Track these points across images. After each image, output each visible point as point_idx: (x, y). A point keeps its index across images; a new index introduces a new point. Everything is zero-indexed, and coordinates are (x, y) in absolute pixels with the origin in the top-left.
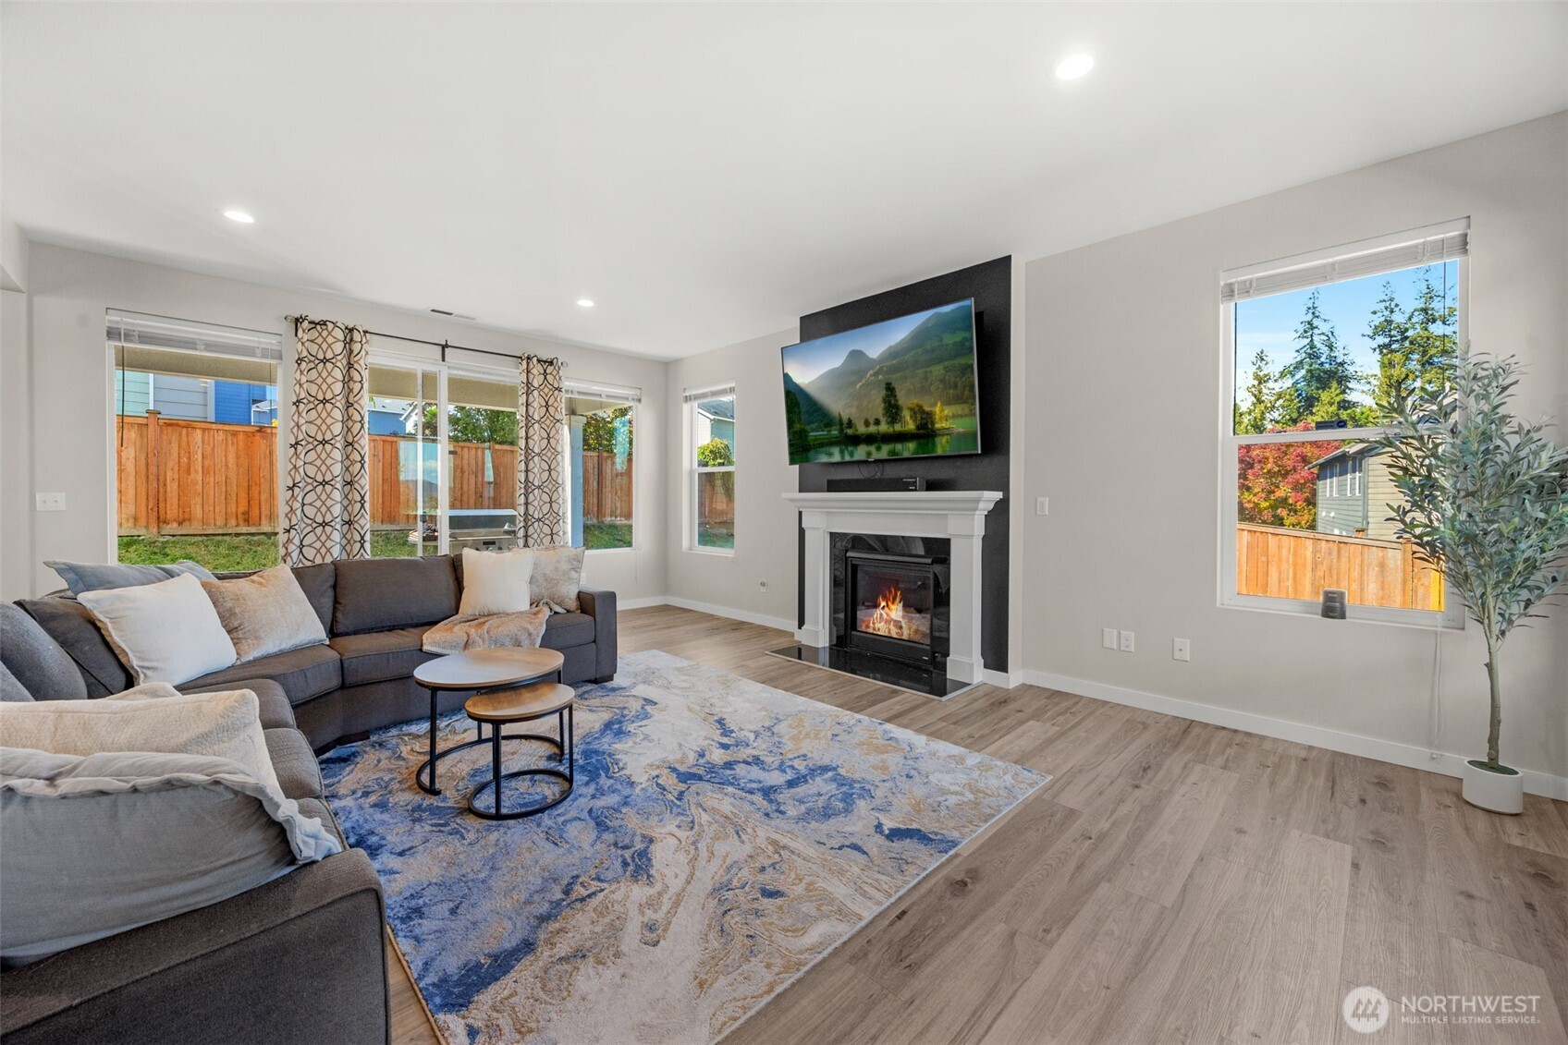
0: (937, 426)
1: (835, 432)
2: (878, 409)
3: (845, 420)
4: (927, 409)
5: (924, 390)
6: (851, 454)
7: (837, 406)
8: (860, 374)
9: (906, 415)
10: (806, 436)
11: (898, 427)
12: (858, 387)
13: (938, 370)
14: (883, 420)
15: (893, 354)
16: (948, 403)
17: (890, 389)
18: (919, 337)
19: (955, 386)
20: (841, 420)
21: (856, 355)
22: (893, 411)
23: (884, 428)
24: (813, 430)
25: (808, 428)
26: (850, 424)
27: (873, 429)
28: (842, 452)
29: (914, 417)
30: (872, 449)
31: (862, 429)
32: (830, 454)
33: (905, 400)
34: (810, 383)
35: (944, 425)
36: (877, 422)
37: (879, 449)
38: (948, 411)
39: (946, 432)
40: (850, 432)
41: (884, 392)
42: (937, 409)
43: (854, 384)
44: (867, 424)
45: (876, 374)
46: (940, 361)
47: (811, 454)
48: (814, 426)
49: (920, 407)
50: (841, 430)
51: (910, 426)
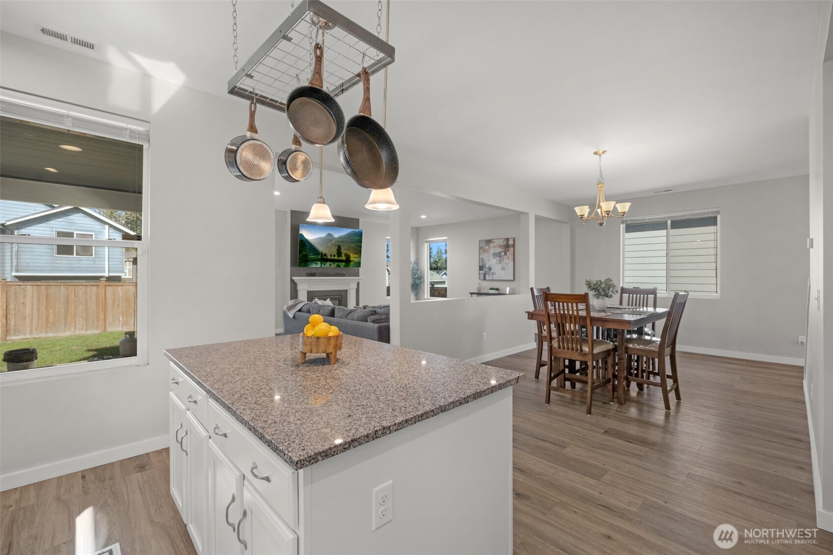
0: (351, 259)
1: (319, 257)
2: (335, 252)
3: (324, 253)
4: (349, 254)
5: (349, 250)
6: (325, 265)
7: (321, 249)
8: (330, 241)
9: (343, 255)
10: (308, 257)
11: (340, 258)
12: (330, 244)
13: (353, 245)
14: (336, 255)
15: (341, 238)
16: (354, 254)
17: (339, 247)
18: (349, 235)
19: (356, 250)
20: (322, 254)
21: (329, 234)
22: (339, 253)
23: (336, 258)
24: (311, 255)
25: (309, 254)
26: (325, 255)
27: (333, 257)
28: (321, 264)
29: (345, 256)
30: (332, 263)
31: (329, 257)
32: (316, 264)
33: (344, 251)
34: (312, 239)
35: (353, 259)
36: (334, 256)
37: (334, 264)
38: (354, 256)
39: (353, 261)
40: (325, 257)
41: (337, 248)
42: (351, 255)
43: (328, 243)
44: (331, 256)
45: (335, 242)
46: (354, 243)
47: (309, 263)
48: (311, 254)
49: (347, 254)
50: (322, 257)
51: (344, 258)
